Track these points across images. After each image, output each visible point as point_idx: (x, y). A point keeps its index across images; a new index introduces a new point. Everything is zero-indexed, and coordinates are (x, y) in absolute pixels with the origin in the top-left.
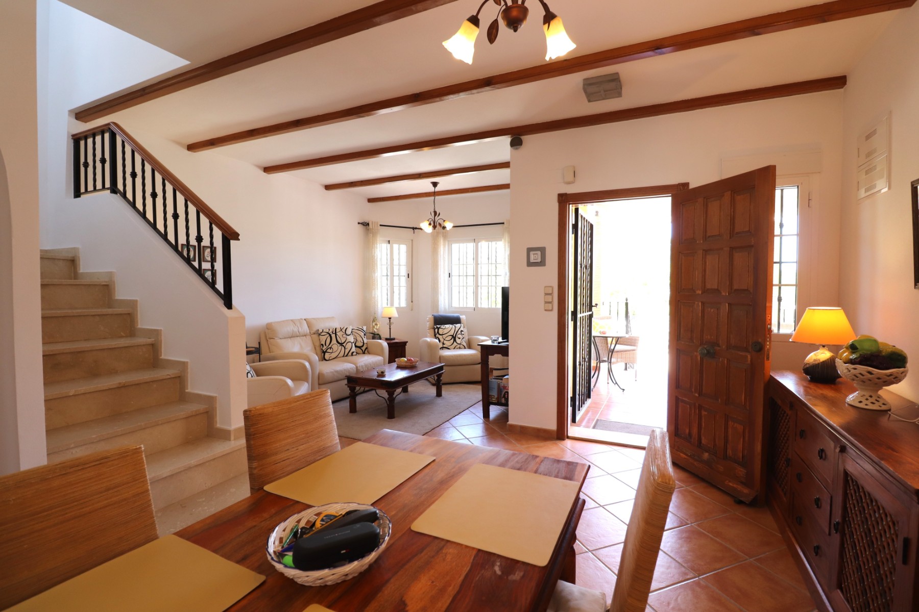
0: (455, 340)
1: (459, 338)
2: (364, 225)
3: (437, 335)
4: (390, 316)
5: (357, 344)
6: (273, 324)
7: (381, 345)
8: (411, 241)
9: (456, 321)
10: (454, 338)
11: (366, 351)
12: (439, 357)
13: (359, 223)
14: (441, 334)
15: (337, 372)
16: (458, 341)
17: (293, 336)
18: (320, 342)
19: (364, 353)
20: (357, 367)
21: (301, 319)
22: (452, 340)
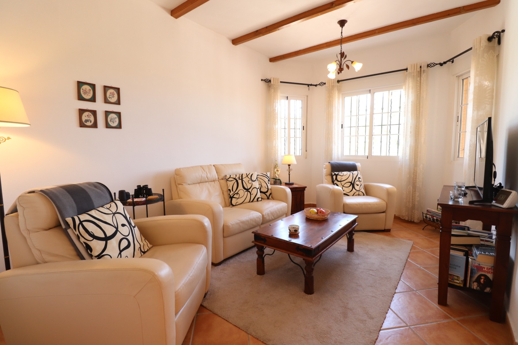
0: (353, 187)
1: (358, 185)
2: (266, 82)
3: (336, 182)
4: (289, 163)
5: (262, 190)
6: (181, 170)
7: (284, 191)
8: (306, 97)
9: (352, 168)
10: (352, 184)
11: (270, 197)
12: (343, 205)
13: (262, 80)
14: (339, 180)
15: (243, 222)
16: (357, 188)
17: (201, 182)
18: (228, 188)
19: (268, 198)
20: (263, 216)
21: (211, 165)
22: (351, 187)
